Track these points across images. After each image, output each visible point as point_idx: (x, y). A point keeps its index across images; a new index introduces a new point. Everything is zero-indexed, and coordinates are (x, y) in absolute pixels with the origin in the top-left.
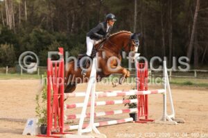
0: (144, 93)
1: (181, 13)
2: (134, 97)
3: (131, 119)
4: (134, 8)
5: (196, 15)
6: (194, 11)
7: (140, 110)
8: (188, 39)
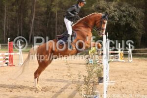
0: (12, 54)
1: (27, 18)
2: (7, 56)
3: (6, 65)
4: (4, 15)
5: (33, 20)
6: (32, 17)
7: (10, 61)
8: (30, 31)
